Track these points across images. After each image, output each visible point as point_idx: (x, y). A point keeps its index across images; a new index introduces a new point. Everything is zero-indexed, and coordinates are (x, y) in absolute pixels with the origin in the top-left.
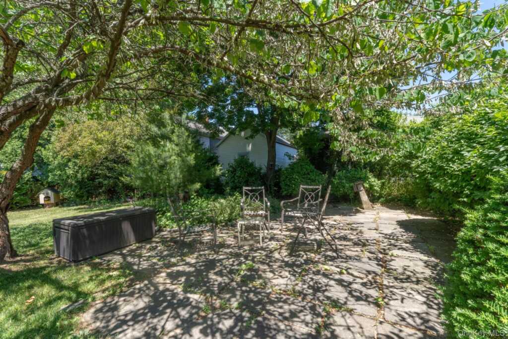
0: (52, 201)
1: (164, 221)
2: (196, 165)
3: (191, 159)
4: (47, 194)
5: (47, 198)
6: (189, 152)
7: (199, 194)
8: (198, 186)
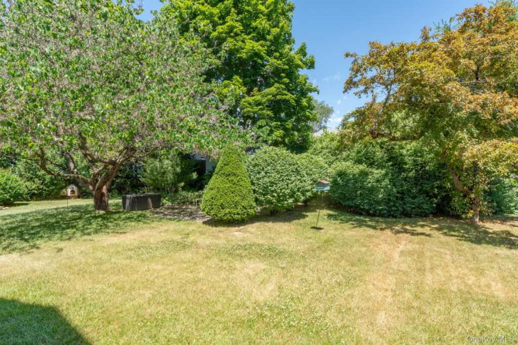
0: (76, 194)
1: (164, 201)
2: (181, 172)
3: (178, 170)
4: (73, 188)
5: (73, 192)
6: (177, 165)
7: (184, 188)
8: (182, 184)
